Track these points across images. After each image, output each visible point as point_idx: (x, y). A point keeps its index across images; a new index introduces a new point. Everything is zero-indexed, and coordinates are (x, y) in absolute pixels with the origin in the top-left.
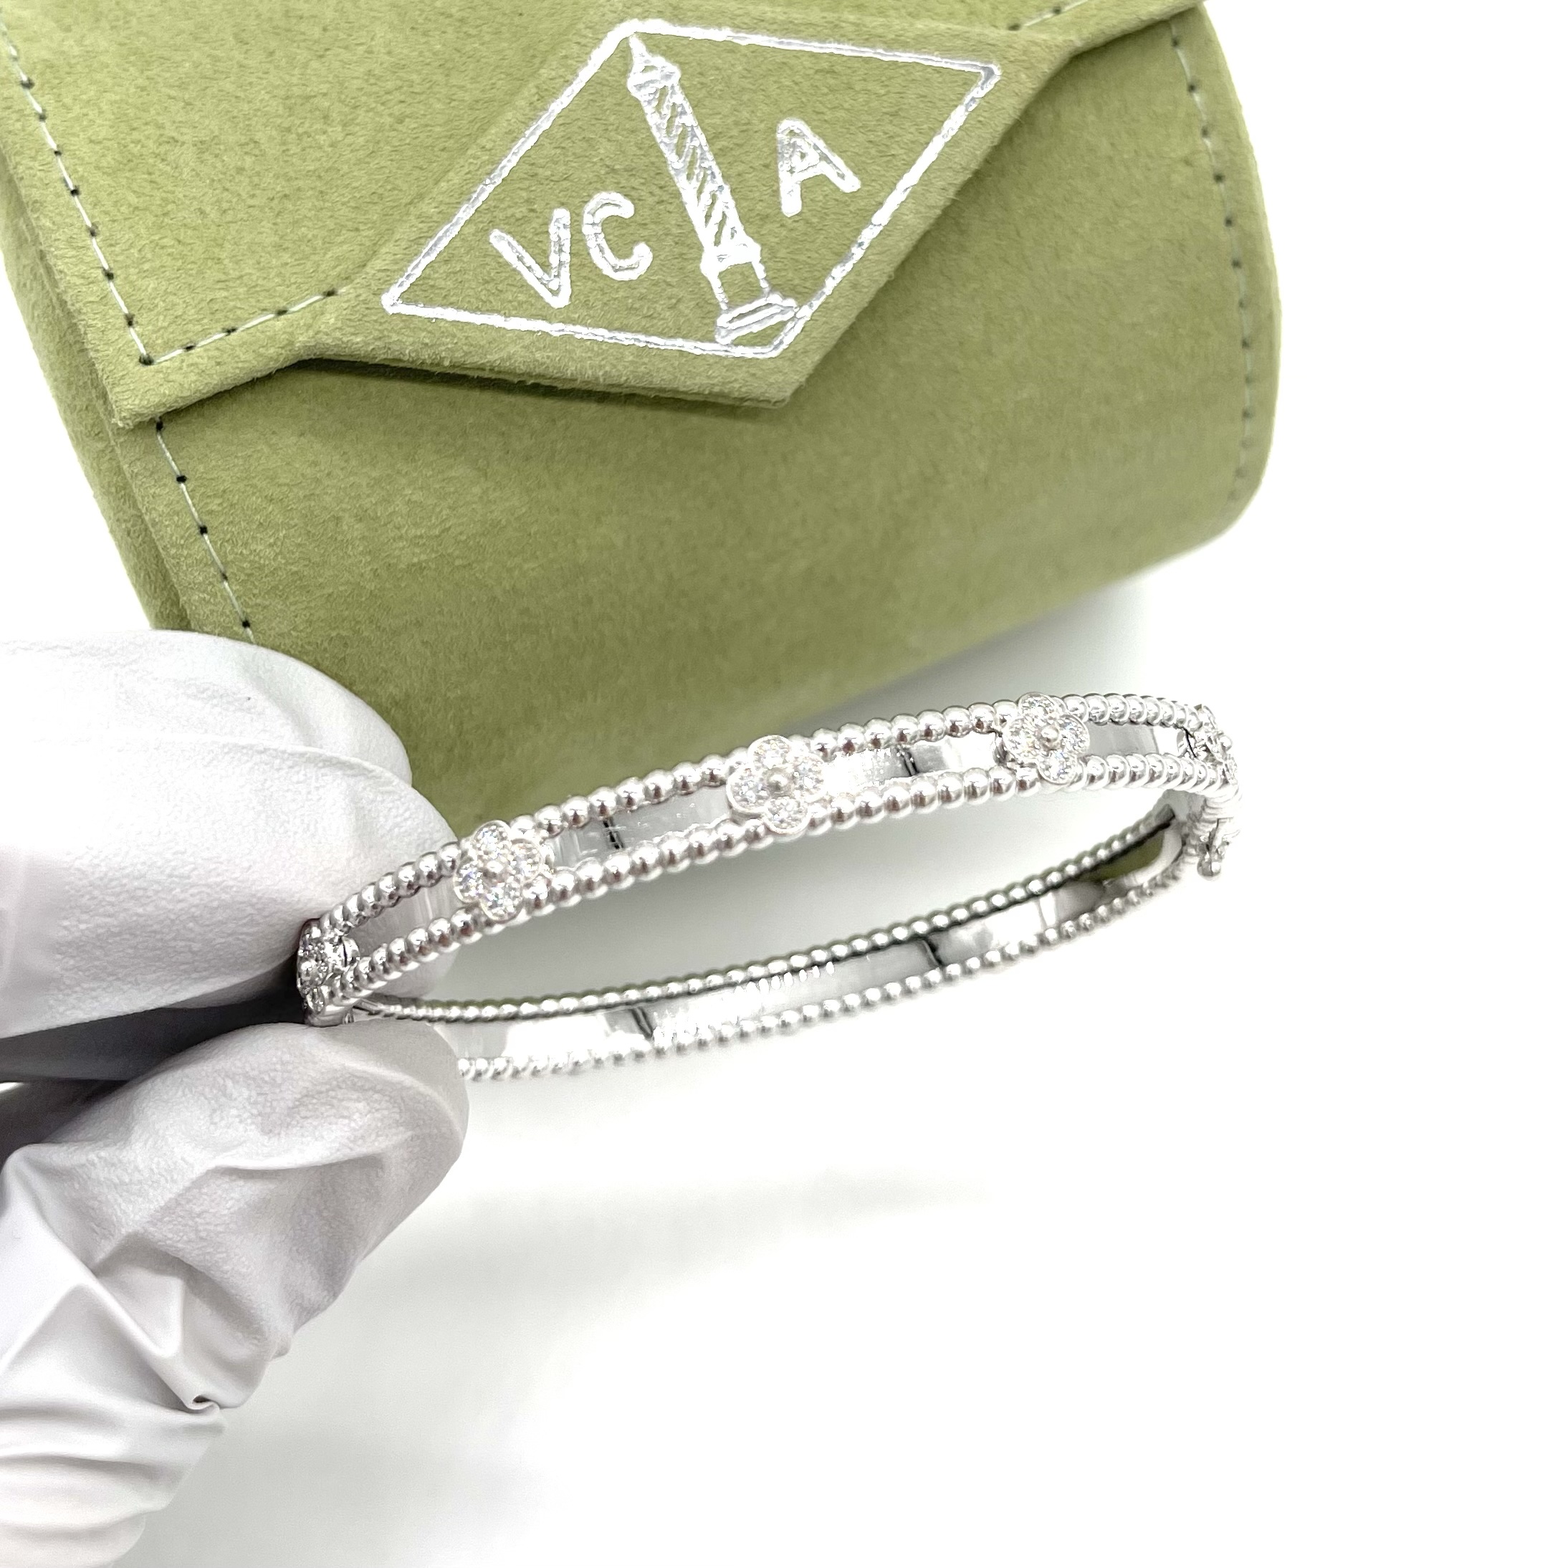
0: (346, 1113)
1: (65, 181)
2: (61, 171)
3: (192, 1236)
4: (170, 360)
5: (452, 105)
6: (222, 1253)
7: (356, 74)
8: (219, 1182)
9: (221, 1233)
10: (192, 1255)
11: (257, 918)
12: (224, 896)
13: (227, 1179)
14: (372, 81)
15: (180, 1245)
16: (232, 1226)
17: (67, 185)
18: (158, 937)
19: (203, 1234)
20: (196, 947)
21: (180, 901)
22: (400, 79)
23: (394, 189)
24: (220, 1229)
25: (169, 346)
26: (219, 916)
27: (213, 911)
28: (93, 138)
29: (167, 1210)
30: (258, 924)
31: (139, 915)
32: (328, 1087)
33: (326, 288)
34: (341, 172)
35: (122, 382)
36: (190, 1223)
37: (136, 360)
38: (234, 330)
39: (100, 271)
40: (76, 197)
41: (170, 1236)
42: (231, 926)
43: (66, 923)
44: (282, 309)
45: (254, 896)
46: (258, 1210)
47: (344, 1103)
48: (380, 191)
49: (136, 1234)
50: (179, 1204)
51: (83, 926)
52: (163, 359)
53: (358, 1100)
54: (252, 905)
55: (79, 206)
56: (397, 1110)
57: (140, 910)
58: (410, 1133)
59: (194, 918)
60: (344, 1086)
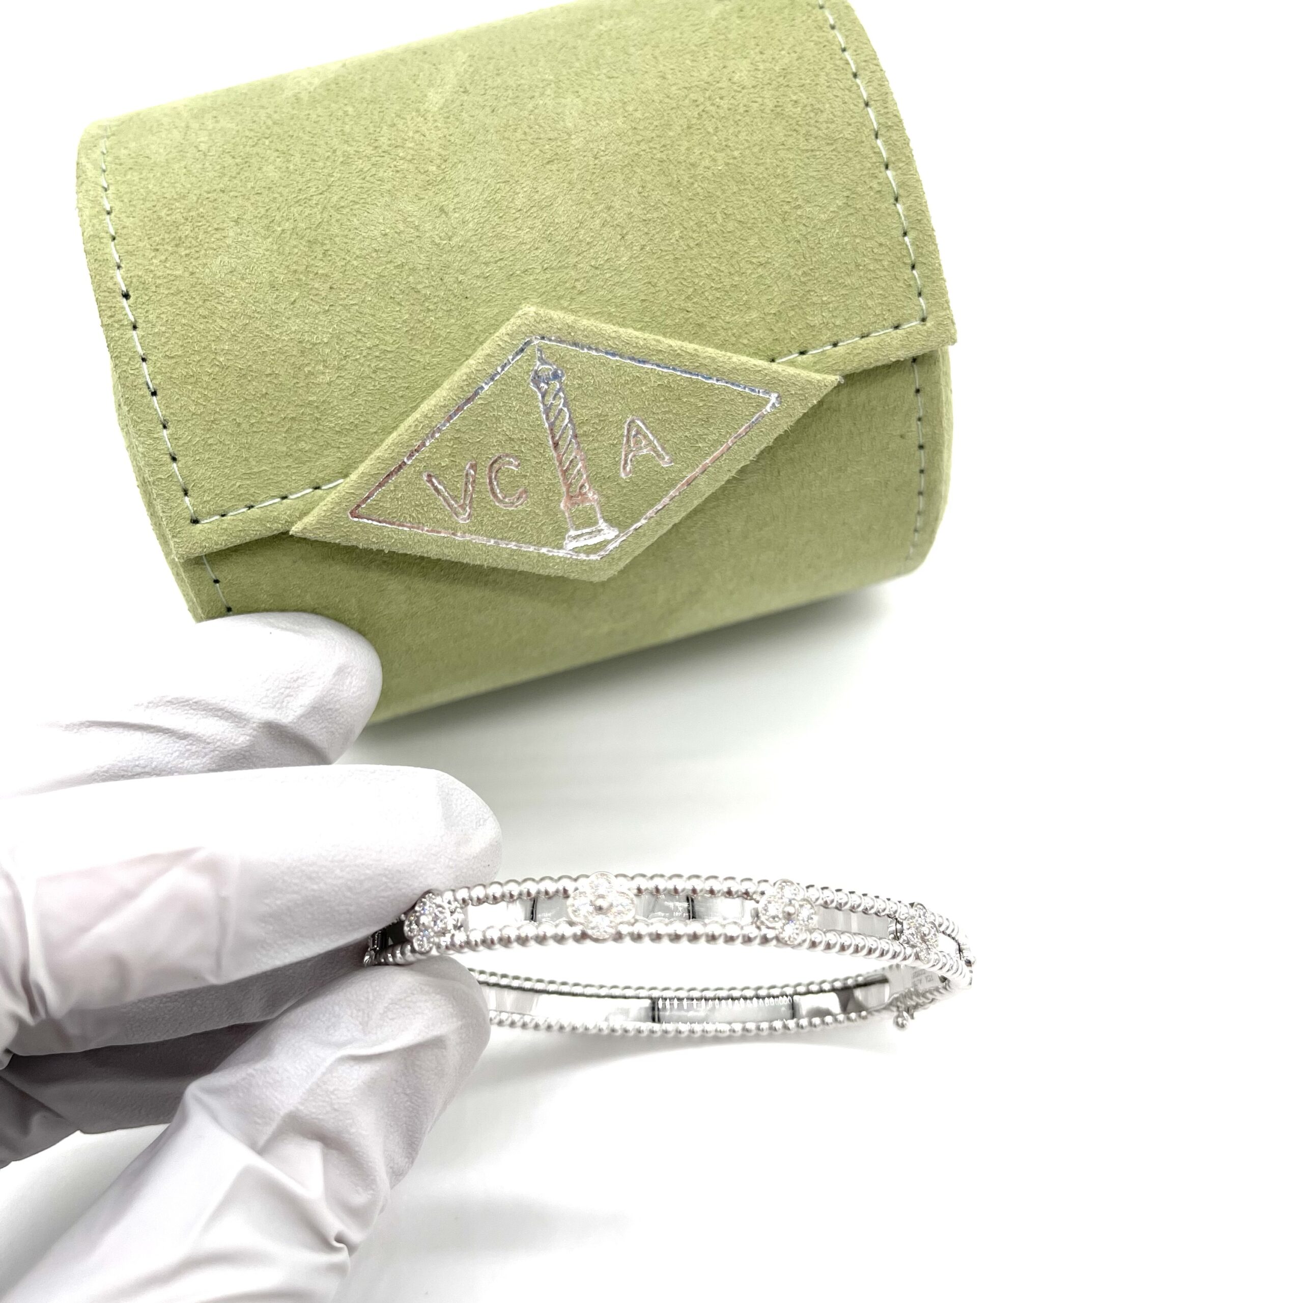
0: (419, 1010)
1: (147, 384)
2: (145, 377)
3: (329, 1109)
4: (210, 522)
5: (411, 364)
6: (349, 1119)
7: (349, 330)
8: (343, 1068)
9: (347, 1104)
10: (330, 1122)
11: (390, 885)
12: (368, 872)
13: (347, 1065)
14: (359, 337)
15: (320, 1117)
16: (355, 1099)
17: (149, 388)
18: (328, 904)
19: (336, 1107)
20: (352, 909)
21: (340, 878)
22: (378, 338)
23: (365, 421)
24: (348, 1101)
25: (210, 514)
26: (367, 885)
27: (361, 882)
28: (168, 353)
29: (311, 1091)
30: (391, 889)
31: (313, 890)
32: (405, 995)
33: (315, 485)
34: (332, 405)
35: (179, 535)
36: (327, 1099)
37: (189, 521)
38: (252, 507)
39: (168, 456)
40: (154, 397)
41: (314, 1110)
42: (374, 892)
43: (267, 901)
44: (284, 496)
45: (385, 869)
46: (371, 1086)
47: (418, 1004)
48: (357, 422)
49: (291, 1112)
50: (318, 1086)
51: (278, 902)
52: (206, 521)
53: (426, 1001)
54: (386, 876)
55: (156, 405)
56: (451, 1006)
57: (315, 887)
58: (460, 1023)
59: (350, 889)
60: (415, 992)
